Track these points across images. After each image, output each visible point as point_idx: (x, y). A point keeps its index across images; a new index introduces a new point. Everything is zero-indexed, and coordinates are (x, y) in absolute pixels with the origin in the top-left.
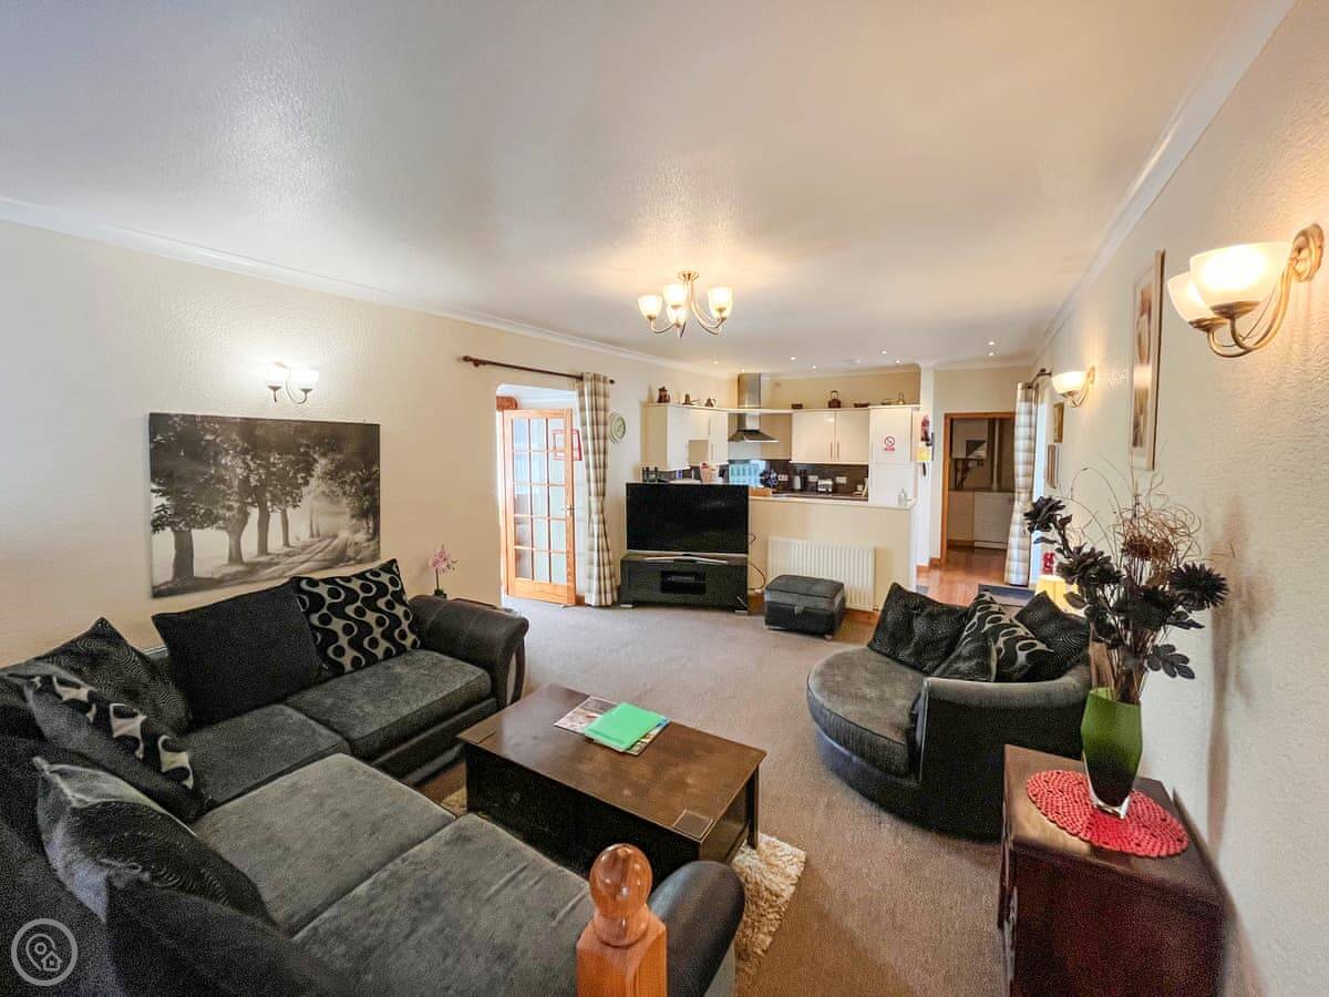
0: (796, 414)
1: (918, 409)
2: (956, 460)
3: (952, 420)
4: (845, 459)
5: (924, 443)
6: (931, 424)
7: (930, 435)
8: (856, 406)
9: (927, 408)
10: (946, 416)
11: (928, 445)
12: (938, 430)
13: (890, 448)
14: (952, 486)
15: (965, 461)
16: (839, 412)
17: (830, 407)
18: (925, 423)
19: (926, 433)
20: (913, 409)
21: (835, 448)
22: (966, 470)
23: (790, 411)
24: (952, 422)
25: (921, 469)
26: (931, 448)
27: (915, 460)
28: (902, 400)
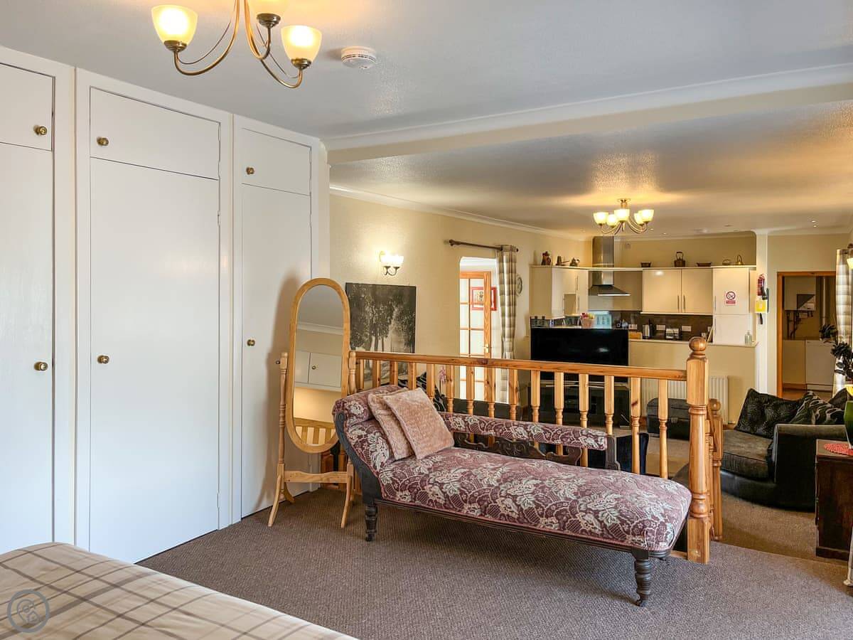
0: (646, 272)
1: (755, 269)
2: (788, 312)
3: (783, 278)
4: (690, 310)
5: (760, 297)
6: (766, 280)
7: (765, 291)
8: (699, 265)
9: (762, 268)
10: (779, 274)
11: (764, 299)
12: (771, 286)
13: (731, 301)
14: (785, 336)
15: (796, 312)
16: (685, 271)
17: (676, 266)
18: (761, 280)
19: (762, 289)
20: (750, 269)
21: (681, 301)
22: (797, 321)
23: (641, 269)
24: (784, 279)
25: (758, 319)
26: (766, 301)
27: (754, 311)
28: (740, 262)
